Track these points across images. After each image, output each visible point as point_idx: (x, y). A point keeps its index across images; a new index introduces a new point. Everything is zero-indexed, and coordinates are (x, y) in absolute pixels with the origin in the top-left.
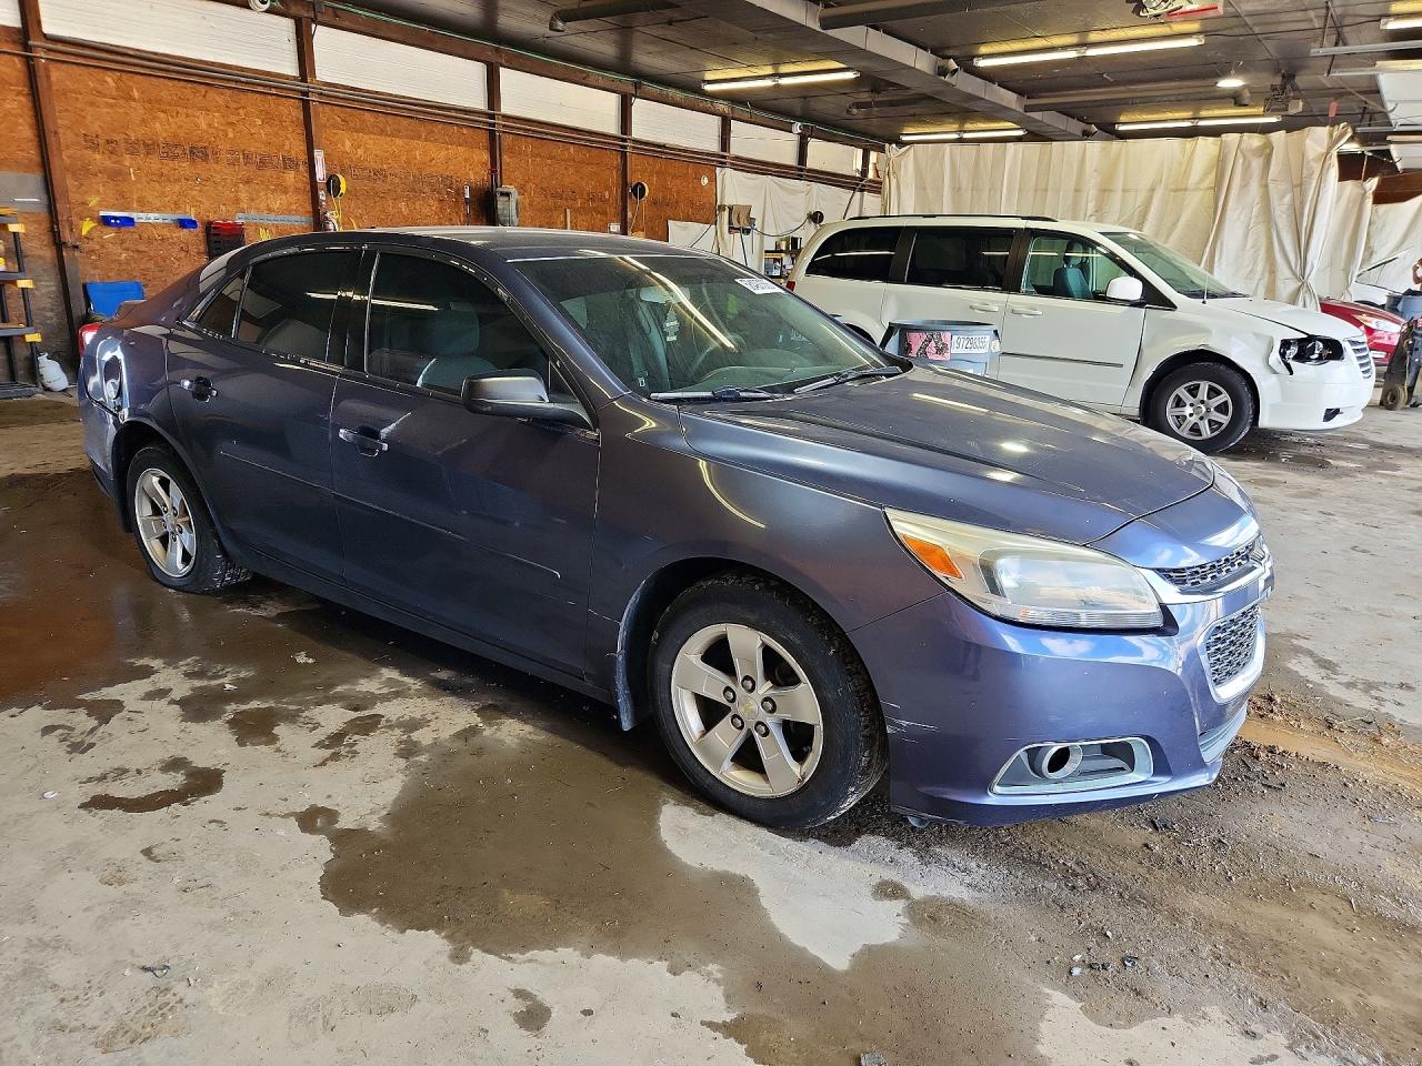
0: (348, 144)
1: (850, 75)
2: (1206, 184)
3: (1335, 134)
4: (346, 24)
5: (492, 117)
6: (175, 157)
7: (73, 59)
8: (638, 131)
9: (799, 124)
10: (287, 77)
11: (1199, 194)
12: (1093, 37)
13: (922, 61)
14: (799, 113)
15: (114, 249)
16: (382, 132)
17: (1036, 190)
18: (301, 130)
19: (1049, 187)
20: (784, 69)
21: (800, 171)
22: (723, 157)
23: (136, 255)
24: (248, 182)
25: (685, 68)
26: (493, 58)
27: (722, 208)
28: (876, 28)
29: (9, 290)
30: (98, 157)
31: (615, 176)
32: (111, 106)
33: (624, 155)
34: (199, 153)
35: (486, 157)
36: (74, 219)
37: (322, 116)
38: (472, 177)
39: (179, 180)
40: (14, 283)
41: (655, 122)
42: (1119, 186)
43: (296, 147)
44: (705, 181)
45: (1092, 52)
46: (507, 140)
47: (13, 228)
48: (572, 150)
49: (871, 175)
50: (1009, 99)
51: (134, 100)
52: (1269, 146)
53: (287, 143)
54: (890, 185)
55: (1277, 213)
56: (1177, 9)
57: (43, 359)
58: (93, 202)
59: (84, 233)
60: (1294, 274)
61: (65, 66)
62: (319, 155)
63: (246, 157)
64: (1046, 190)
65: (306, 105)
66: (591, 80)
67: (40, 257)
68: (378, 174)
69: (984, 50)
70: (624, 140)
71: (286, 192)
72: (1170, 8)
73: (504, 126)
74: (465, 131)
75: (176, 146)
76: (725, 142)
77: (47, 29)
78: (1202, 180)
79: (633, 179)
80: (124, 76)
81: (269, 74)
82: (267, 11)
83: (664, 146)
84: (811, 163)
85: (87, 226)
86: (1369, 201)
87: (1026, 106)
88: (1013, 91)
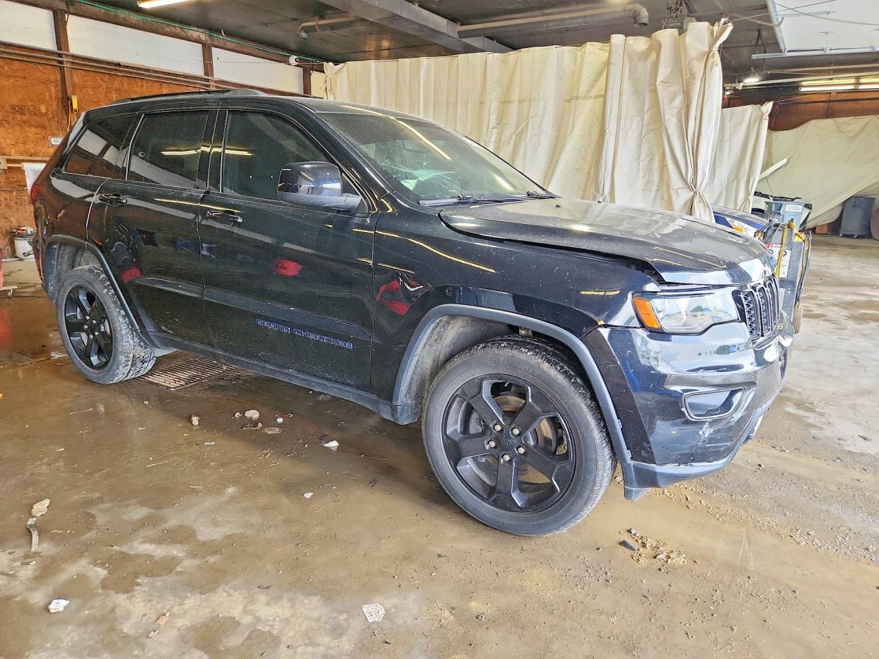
2: (594, 92)
8: (75, 48)
9: (295, 57)
11: (589, 103)
14: (293, 46)
17: (448, 105)
19: (459, 101)
22: (206, 81)
31: (54, 90)
33: (62, 69)
42: (515, 96)
52: (657, 48)
55: (667, 116)
60: (686, 183)
64: (457, 104)
70: (60, 55)
76: (208, 67)
78: (592, 86)
83: (119, 65)
84: (314, 93)
86: (765, 124)
87: (459, 32)
88: (443, 17)
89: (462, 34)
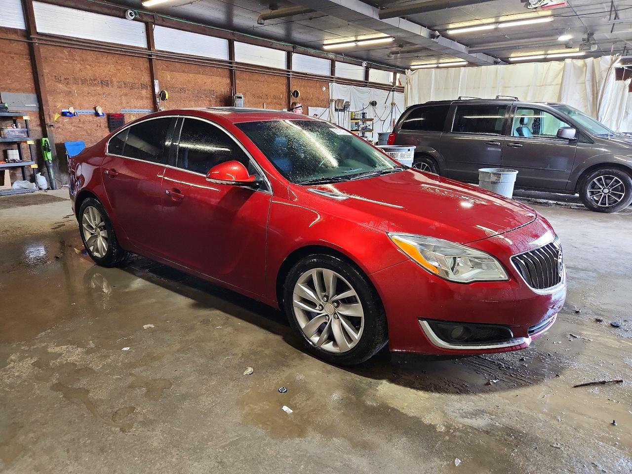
0: (169, 77)
1: (390, 40)
2: (555, 83)
3: (614, 59)
4: (168, 24)
5: (231, 63)
6: (95, 85)
7: (50, 43)
8: (295, 68)
9: (366, 62)
10: (142, 48)
11: (552, 87)
12: (502, 19)
13: (424, 32)
14: (365, 57)
15: (69, 126)
16: (184, 72)
17: (474, 88)
18: (148, 72)
20: (360, 38)
21: (365, 83)
22: (332, 78)
23: (78, 129)
24: (126, 95)
25: (316, 39)
26: (232, 37)
27: (332, 101)
28: (404, 18)
29: (23, 145)
30: (61, 86)
31: (284, 88)
32: (67, 63)
33: (288, 78)
34: (104, 83)
35: (228, 81)
36: (51, 113)
37: (158, 65)
38: (223, 90)
39: (96, 95)
40: (26, 142)
41: (301, 63)
42: (513, 85)
43: (146, 79)
44: (324, 89)
45: (501, 26)
46: (238, 73)
47: (25, 118)
48: (266, 77)
49: (397, 84)
50: (462, 48)
51: (76, 60)
52: (585, 65)
53: (143, 77)
54: (408, 88)
56: (545, 4)
57: (39, 175)
58: (59, 105)
59: (55, 119)
61: (46, 46)
62: (156, 82)
63: (125, 84)
64: (479, 88)
65: (150, 61)
66: (274, 46)
67: (36, 130)
68: (182, 90)
69: (451, 26)
70: (289, 72)
71: (142, 99)
72: (542, 4)
73: (236, 67)
74: (219, 70)
75: (95, 80)
76: (333, 72)
77: (38, 30)
79: (293, 89)
80: (72, 50)
81: (135, 47)
82: (133, 20)
83: (306, 74)
84: (371, 80)
85: (56, 116)
86: (627, 89)
87: (469, 51)
88: (463, 44)
89: (470, 52)
